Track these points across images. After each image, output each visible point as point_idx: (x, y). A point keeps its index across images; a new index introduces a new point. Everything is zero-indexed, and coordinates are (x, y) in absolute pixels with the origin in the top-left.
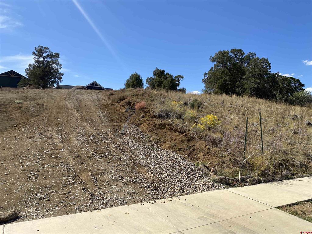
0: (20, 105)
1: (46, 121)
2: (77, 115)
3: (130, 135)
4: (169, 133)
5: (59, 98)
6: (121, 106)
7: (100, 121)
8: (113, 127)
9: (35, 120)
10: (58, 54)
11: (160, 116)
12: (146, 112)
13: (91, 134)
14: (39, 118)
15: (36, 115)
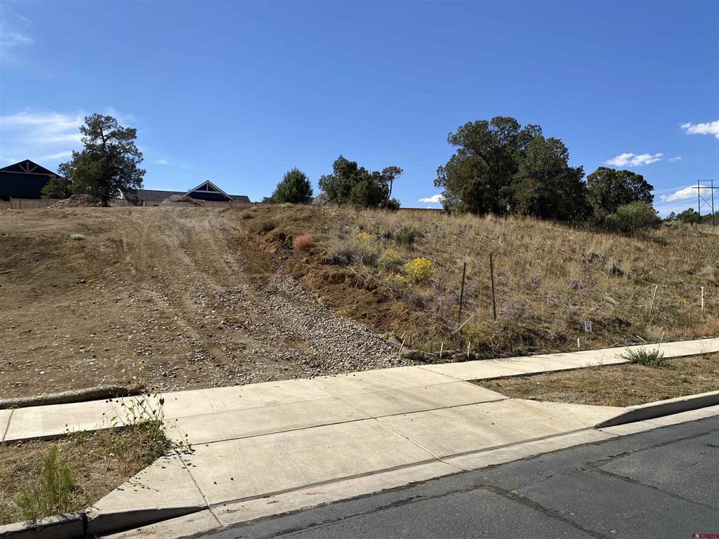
0: (82, 242)
1: (134, 272)
2: (187, 260)
3: (284, 294)
4: (350, 290)
5: (146, 226)
6: (266, 241)
7: (230, 272)
8: (253, 280)
9: (115, 270)
10: (134, 131)
11: (336, 262)
12: (312, 254)
13: (217, 293)
14: (120, 267)
15: (113, 261)
